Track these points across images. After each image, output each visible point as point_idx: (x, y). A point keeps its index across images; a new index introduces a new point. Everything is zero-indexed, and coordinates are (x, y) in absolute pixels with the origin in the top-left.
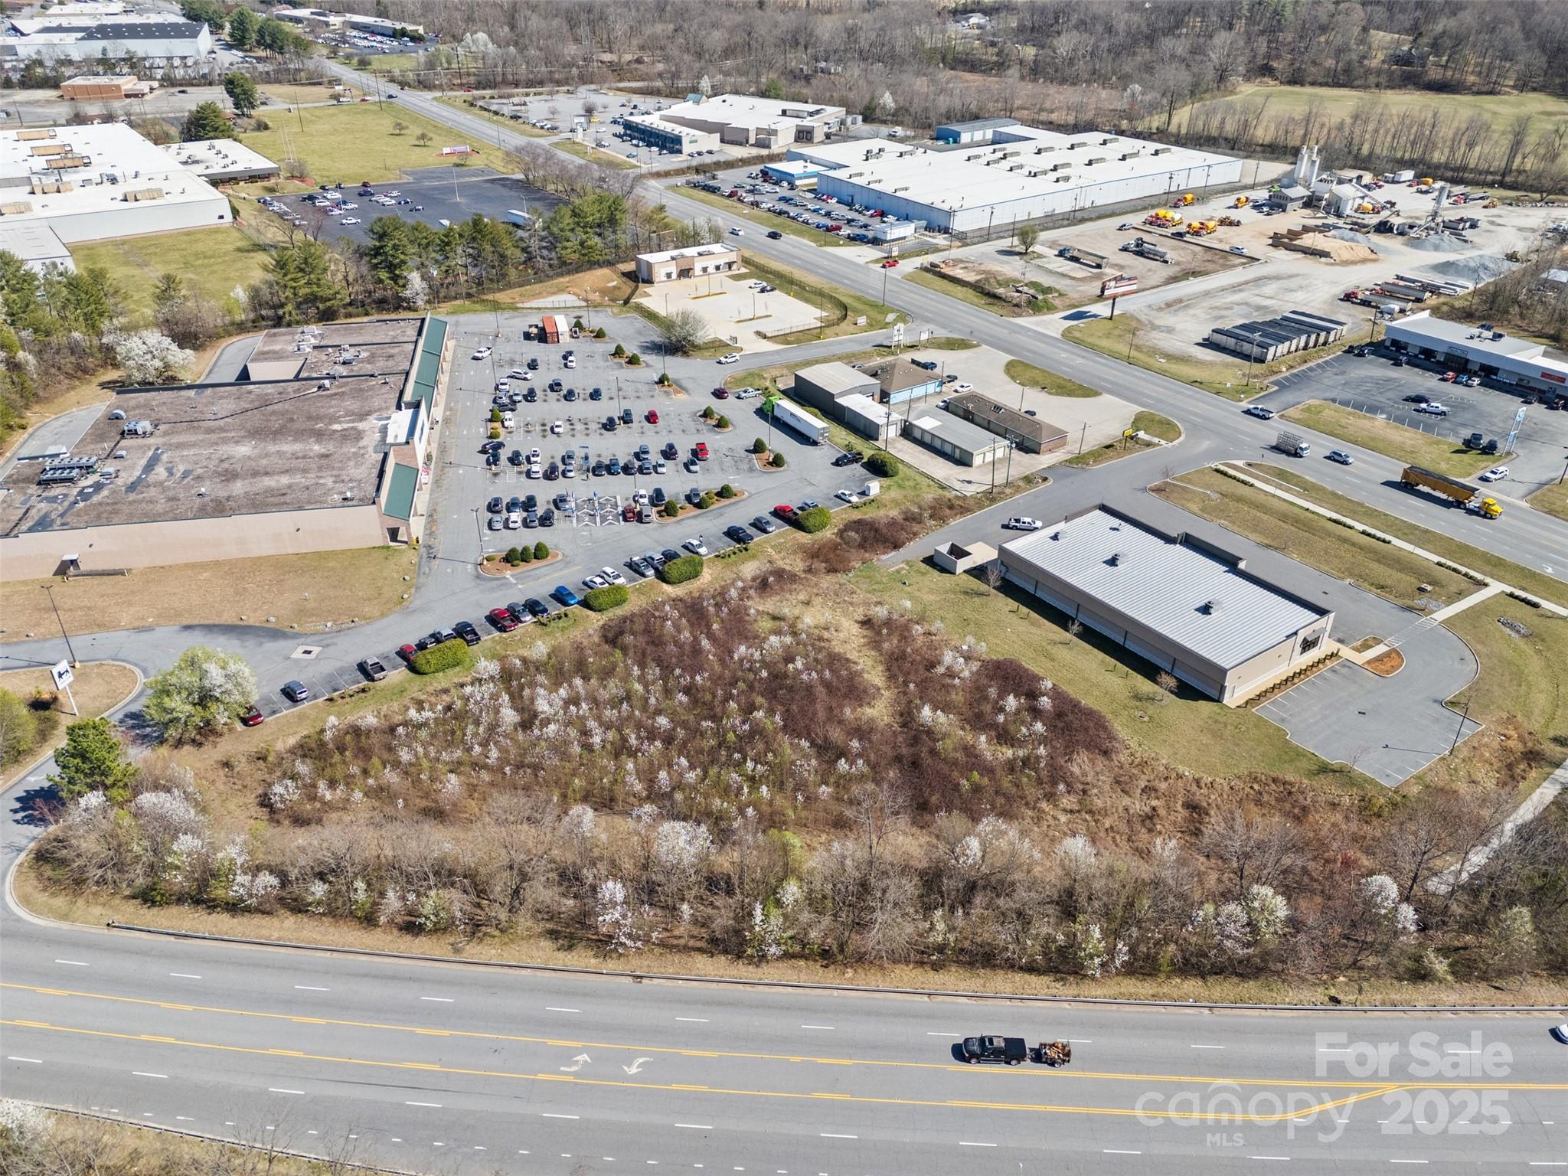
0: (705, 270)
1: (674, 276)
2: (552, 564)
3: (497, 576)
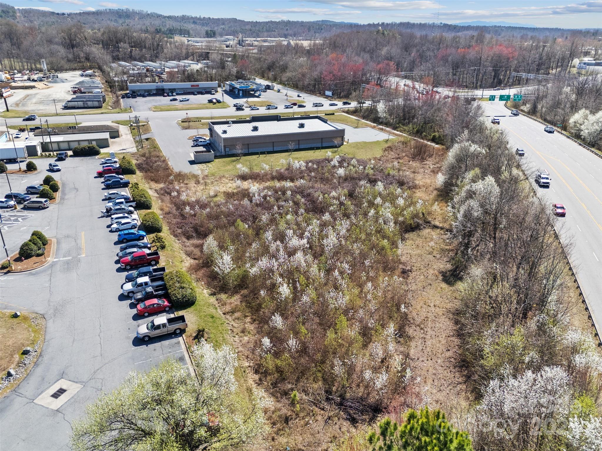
2: (58, 243)
3: (46, 265)
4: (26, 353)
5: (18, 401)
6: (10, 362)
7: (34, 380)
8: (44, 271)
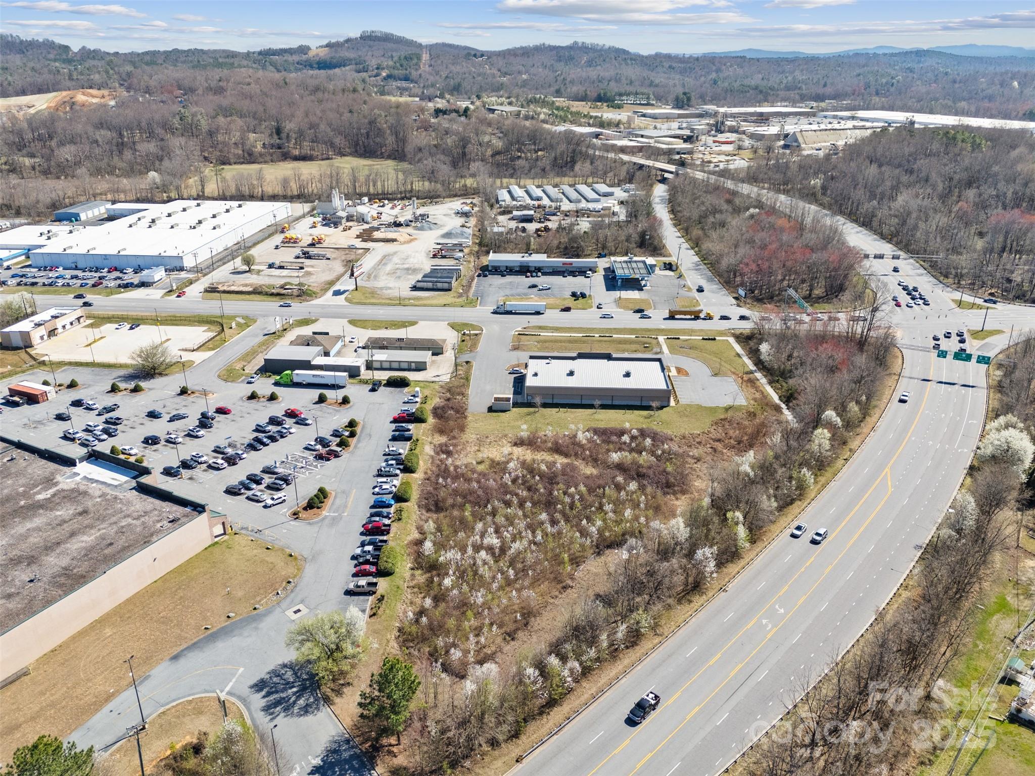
0: (64, 327)
1: (46, 337)
2: (335, 497)
3: (321, 517)
4: (289, 582)
5: (278, 610)
6: (280, 586)
7: (288, 600)
8: (317, 523)
